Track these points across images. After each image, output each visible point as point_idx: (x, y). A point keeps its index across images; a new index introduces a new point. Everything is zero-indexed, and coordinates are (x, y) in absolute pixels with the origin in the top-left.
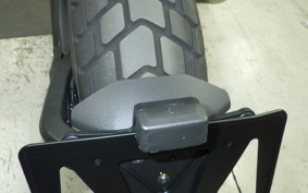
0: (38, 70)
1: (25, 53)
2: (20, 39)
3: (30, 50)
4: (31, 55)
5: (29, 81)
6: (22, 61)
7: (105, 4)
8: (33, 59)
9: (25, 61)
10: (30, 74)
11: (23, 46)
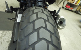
0: (5, 41)
1: (3, 35)
2: (3, 31)
3: (5, 34)
4: (5, 36)
5: (2, 44)
6: (1, 38)
7: (31, 31)
8: (5, 37)
9: (3, 38)
10: (3, 42)
11: (3, 33)
